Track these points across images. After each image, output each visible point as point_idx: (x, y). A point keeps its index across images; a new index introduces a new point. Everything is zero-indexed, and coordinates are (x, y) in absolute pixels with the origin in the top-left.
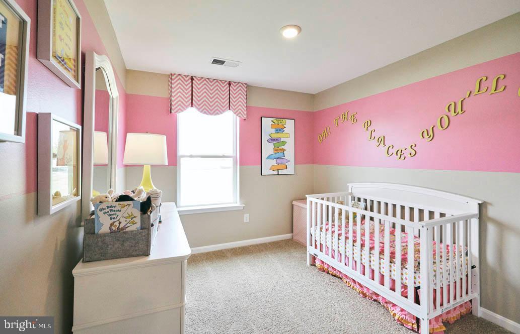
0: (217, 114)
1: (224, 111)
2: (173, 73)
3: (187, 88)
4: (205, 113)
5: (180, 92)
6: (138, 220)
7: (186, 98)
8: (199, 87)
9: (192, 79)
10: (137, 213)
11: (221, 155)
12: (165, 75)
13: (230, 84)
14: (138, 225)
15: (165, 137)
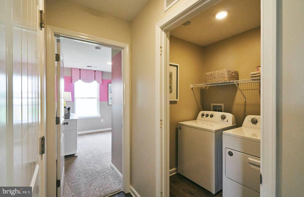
0: (90, 82)
1: (93, 81)
2: (72, 68)
3: (78, 73)
4: (85, 82)
5: (75, 75)
6: (67, 112)
7: (78, 77)
8: (83, 73)
9: (80, 70)
10: (67, 110)
11: (92, 97)
12: (69, 68)
13: (95, 71)
14: (67, 113)
15: (71, 92)
